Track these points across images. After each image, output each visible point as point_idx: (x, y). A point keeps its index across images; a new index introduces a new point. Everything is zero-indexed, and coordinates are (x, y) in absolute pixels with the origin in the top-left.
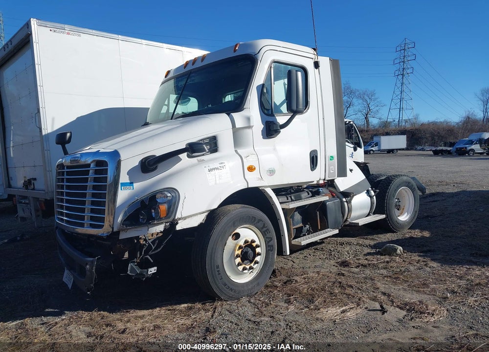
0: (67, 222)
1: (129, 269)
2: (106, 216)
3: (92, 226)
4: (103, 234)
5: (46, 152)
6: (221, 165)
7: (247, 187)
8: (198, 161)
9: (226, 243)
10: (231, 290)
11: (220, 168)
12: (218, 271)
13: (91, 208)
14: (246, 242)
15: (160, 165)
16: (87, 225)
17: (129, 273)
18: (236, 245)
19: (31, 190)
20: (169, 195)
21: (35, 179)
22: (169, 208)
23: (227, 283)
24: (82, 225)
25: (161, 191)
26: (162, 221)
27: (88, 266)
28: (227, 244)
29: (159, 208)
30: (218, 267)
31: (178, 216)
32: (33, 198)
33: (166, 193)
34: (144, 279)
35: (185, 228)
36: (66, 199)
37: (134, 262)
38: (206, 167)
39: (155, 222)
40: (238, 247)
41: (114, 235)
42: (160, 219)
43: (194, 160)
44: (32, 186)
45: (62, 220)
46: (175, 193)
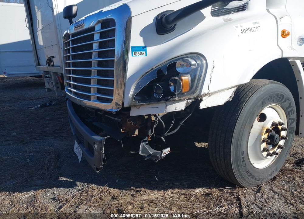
0: (75, 94)
1: (140, 149)
2: (115, 88)
3: (99, 99)
4: (112, 109)
5: (58, 30)
6: (255, 26)
7: (280, 57)
8: (225, 20)
9: (252, 125)
10: (253, 177)
11: (254, 29)
12: (243, 158)
13: (97, 79)
14: (273, 124)
15: (179, 23)
16: (94, 98)
17: (140, 153)
18: (263, 127)
19: (52, 66)
20: (193, 62)
21: (53, 57)
22: (193, 80)
23: (250, 170)
24: (89, 98)
25: (184, 58)
26: (184, 97)
27: (96, 146)
28: (253, 127)
29: (181, 79)
30: (243, 153)
31: (205, 90)
32: (53, 73)
33: (190, 60)
34: (158, 161)
35: (210, 106)
36: (73, 70)
37: (145, 141)
38: (237, 27)
39: (177, 98)
40: (265, 131)
41: (125, 111)
42: (182, 94)
43: (220, 19)
44: (52, 63)
45: (70, 91)
46: (201, 61)
